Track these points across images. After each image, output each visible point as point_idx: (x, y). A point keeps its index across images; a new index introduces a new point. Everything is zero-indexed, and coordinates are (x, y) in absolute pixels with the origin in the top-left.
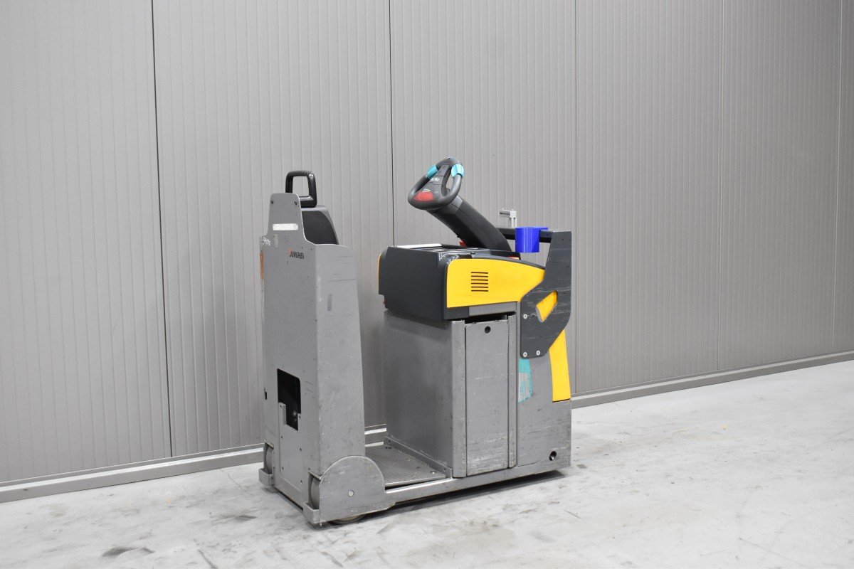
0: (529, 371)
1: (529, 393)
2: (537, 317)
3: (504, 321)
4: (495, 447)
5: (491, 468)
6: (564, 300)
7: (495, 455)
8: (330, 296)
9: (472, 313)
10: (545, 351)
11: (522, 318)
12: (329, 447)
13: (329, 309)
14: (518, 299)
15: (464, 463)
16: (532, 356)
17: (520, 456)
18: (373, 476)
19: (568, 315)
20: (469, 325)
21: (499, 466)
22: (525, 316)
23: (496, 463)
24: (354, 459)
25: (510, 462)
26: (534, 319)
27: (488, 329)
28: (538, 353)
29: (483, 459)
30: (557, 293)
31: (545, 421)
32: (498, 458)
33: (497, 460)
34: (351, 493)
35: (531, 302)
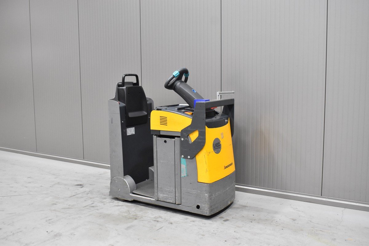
0: (186, 164)
1: (186, 174)
3: (173, 139)
4: (169, 192)
5: (168, 201)
6: (202, 135)
7: (169, 196)
8: (112, 118)
10: (193, 157)
11: (181, 140)
13: (112, 123)
14: (180, 130)
15: (157, 194)
16: (186, 157)
17: (182, 201)
18: (126, 187)
19: (204, 143)
20: (158, 138)
21: (171, 201)
24: (120, 178)
25: (176, 202)
26: (187, 141)
27: (165, 141)
28: (189, 157)
29: (164, 195)
30: (199, 132)
31: (194, 189)
32: (171, 198)
33: (170, 198)
34: (119, 190)
35: (185, 133)
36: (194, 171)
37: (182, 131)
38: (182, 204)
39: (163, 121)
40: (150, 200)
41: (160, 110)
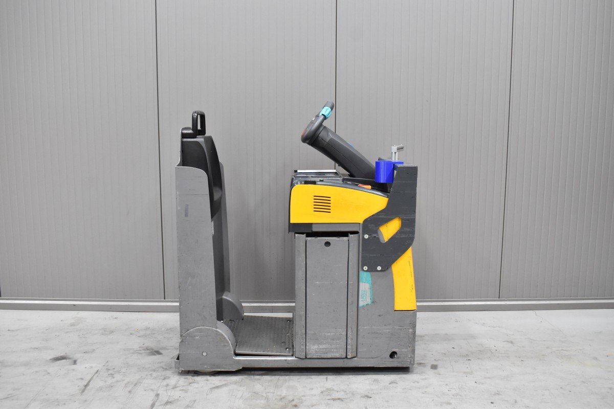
0: (370, 282)
1: (370, 300)
2: (378, 238)
3: (345, 238)
4: (333, 339)
5: (329, 356)
6: (409, 226)
7: (333, 346)
8: (187, 206)
9: (315, 229)
10: (387, 267)
11: (363, 237)
12: (186, 317)
13: (186, 215)
14: (360, 220)
15: (303, 347)
16: (372, 269)
17: (359, 350)
18: (222, 344)
19: (412, 239)
20: (309, 239)
21: (337, 355)
22: (366, 236)
23: (333, 352)
24: (206, 329)
25: (348, 354)
26: (375, 240)
27: (328, 244)
28: (379, 268)
29: (321, 347)
30: (402, 220)
31: (385, 325)
32: (336, 348)
33: (335, 350)
34: (205, 354)
35: (372, 225)
36: (387, 292)
37: (366, 221)
38: (359, 355)
39: (322, 204)
40: (286, 360)
41: (314, 183)
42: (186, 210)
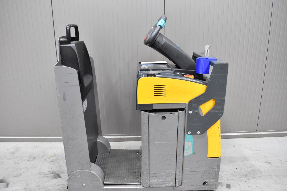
0: (192, 141)
1: (191, 152)
2: (199, 113)
3: (176, 113)
4: (167, 176)
5: (164, 185)
6: (220, 104)
7: (167, 180)
8: (64, 94)
9: (155, 107)
10: (204, 131)
11: (188, 113)
12: (70, 164)
13: (64, 100)
14: (187, 101)
15: (147, 181)
16: (194, 133)
17: (183, 181)
18: (95, 180)
19: (222, 113)
20: (151, 114)
21: (170, 185)
22: (191, 112)
23: (167, 184)
24: (84, 171)
25: (176, 184)
26: (197, 114)
27: (164, 118)
28: (199, 132)
29: (159, 181)
30: (215, 100)
31: (201, 167)
32: (169, 181)
33: (168, 182)
34: (84, 185)
35: (195, 104)
36: (203, 147)
37: (191, 102)
38: (183, 184)
39: (160, 91)
40: (136, 188)
42: (64, 97)
